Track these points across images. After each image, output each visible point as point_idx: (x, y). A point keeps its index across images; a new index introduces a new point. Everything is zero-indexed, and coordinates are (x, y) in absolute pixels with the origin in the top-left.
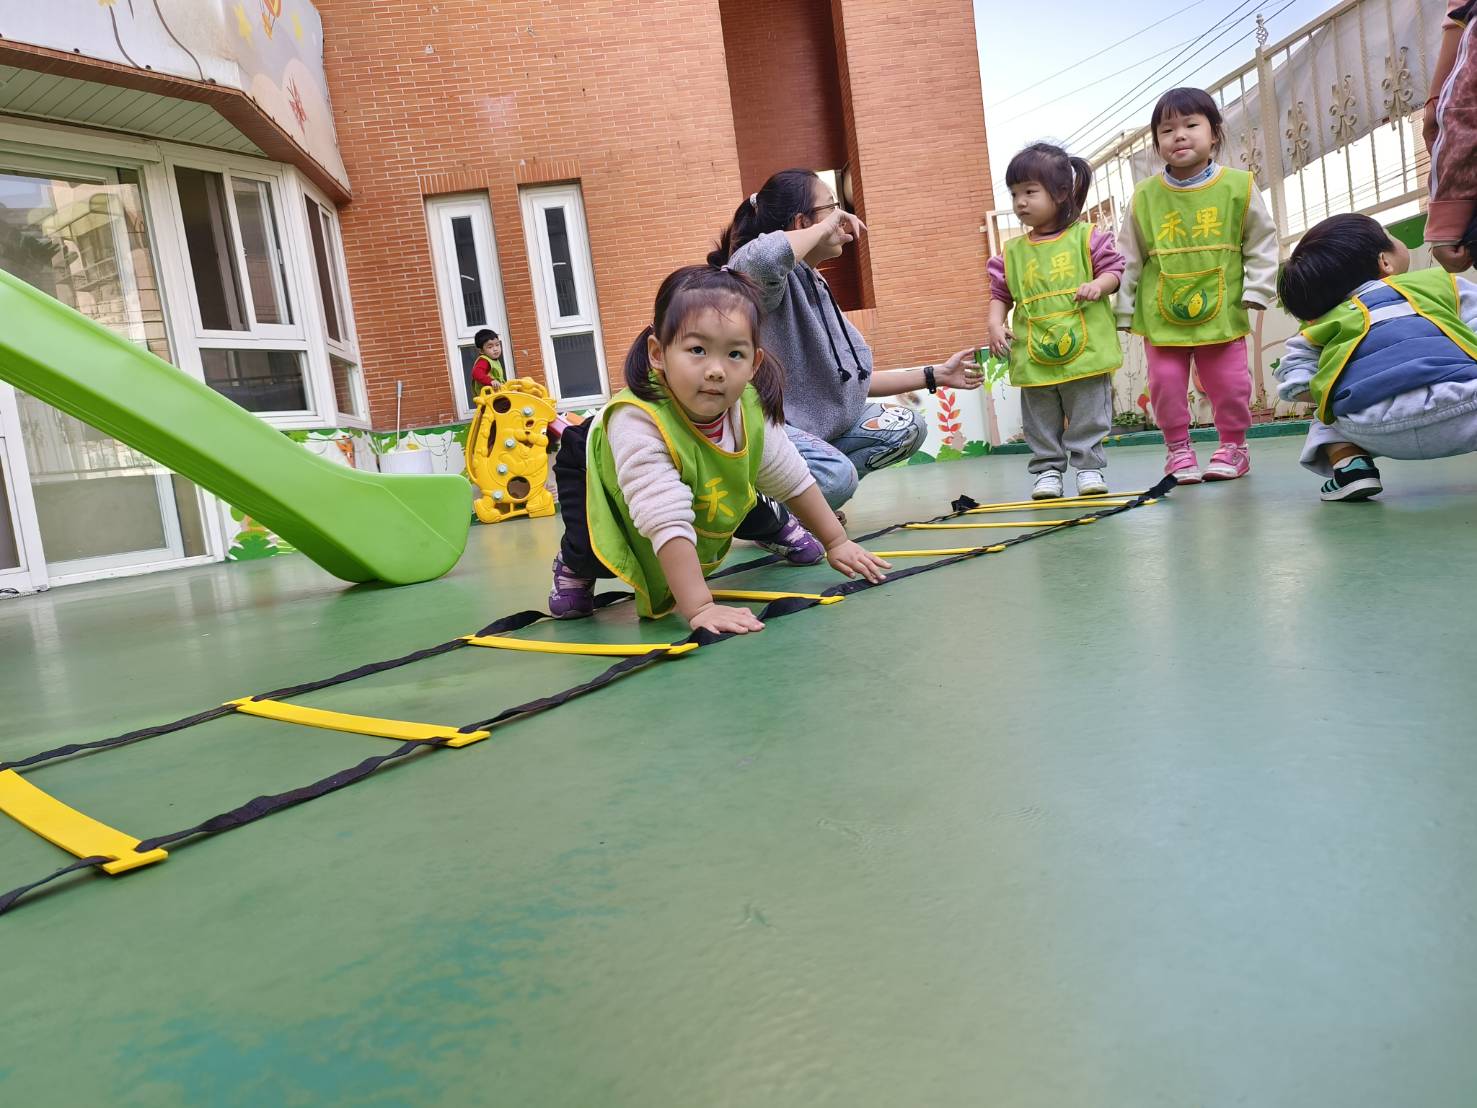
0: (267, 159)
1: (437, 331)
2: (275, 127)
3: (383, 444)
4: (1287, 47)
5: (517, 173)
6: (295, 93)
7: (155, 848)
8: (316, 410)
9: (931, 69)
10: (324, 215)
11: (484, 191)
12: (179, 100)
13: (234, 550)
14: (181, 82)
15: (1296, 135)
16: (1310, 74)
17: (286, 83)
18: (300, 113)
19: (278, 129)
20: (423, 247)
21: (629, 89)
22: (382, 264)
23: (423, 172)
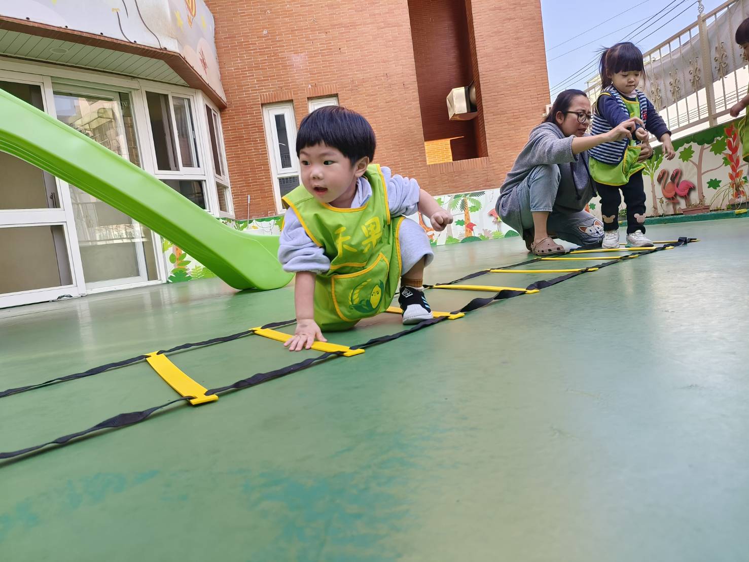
0: (188, 87)
1: (267, 170)
2: (193, 71)
3: (241, 226)
4: (715, 14)
5: (307, 91)
6: (202, 54)
7: (213, 394)
8: (210, 209)
9: (517, 32)
10: (214, 114)
11: (291, 101)
12: (150, 58)
13: (171, 278)
14: (151, 49)
15: (720, 60)
16: (728, 27)
17: (198, 50)
18: (205, 64)
19: (195, 72)
20: (261, 129)
21: (363, 48)
22: (240, 138)
23: (262, 92)
